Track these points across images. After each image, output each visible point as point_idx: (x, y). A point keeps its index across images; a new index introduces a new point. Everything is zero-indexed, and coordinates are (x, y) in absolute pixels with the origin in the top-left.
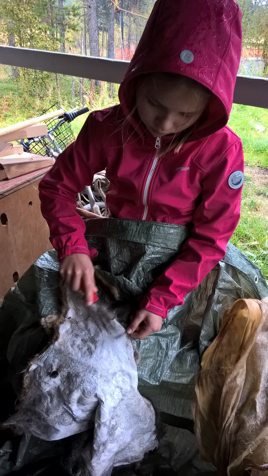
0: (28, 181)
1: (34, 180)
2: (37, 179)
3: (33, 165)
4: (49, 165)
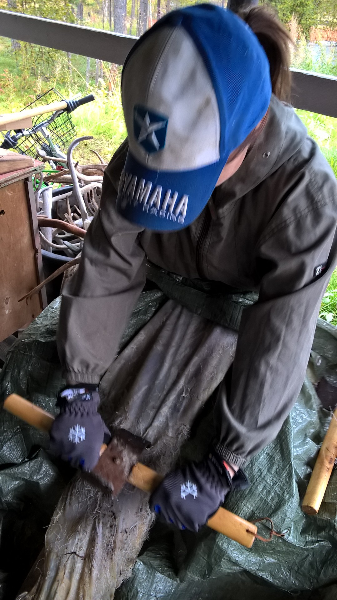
1: (6, 184)
2: (10, 182)
3: (5, 165)
4: (26, 165)
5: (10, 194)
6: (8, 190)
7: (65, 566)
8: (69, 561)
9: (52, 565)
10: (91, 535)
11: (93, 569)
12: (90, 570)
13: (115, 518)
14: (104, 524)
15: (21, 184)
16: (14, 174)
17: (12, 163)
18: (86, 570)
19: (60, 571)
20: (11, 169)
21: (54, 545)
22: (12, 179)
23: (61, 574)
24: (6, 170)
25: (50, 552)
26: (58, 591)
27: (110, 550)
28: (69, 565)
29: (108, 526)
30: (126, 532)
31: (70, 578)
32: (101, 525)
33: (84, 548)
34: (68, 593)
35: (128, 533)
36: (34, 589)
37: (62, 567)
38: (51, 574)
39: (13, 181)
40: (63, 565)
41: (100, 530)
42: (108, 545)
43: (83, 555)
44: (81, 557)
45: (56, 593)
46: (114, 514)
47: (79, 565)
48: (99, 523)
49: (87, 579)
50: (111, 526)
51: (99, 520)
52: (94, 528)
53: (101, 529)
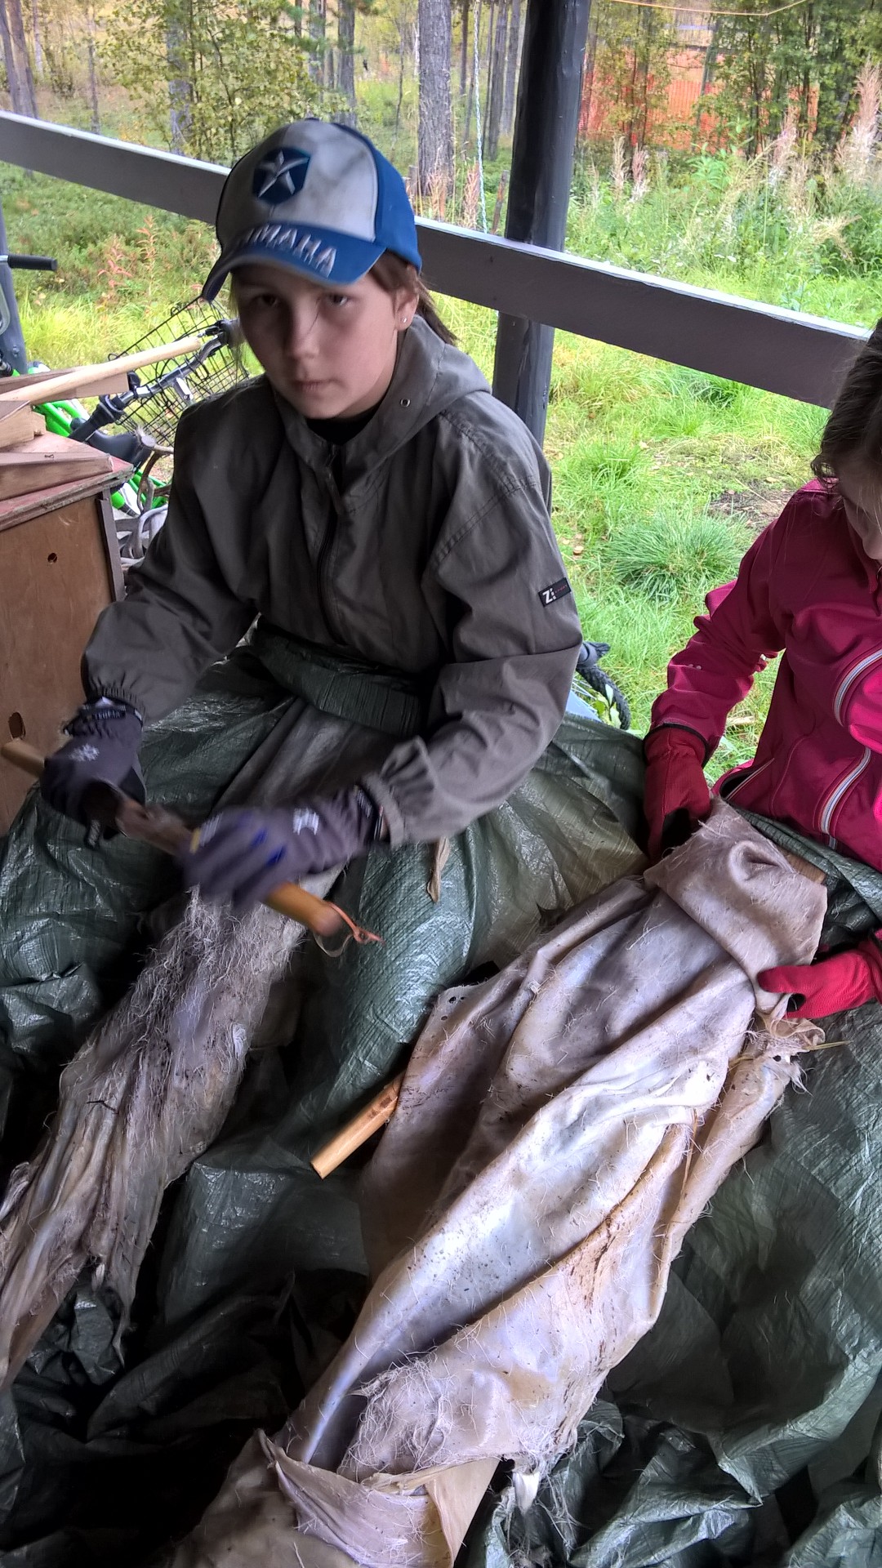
0: (42, 506)
1: (57, 505)
2: (64, 503)
3: (56, 470)
4: (97, 470)
5: (67, 524)
6: (63, 517)
7: (86, 1121)
8: (93, 1114)
9: (67, 1118)
10: (130, 1078)
11: (128, 1127)
12: (124, 1130)
13: (170, 1051)
14: (152, 1060)
15: (89, 506)
16: (73, 487)
17: (69, 466)
18: (118, 1130)
19: (78, 1127)
20: (69, 478)
21: (72, 1089)
22: (69, 496)
23: (79, 1132)
24: (57, 480)
25: (66, 1099)
26: (73, 1158)
27: (158, 1101)
28: (92, 1120)
29: (158, 1063)
30: (187, 1077)
31: (94, 1139)
32: (147, 1060)
33: (117, 1095)
34: (88, 1162)
35: (190, 1078)
36: (39, 1158)
37: (81, 1122)
38: (64, 1132)
39: (71, 500)
40: (83, 1119)
41: (144, 1067)
42: (155, 1094)
43: (116, 1107)
44: (114, 1110)
45: (70, 1159)
46: (168, 1044)
47: (109, 1121)
48: (144, 1058)
49: (119, 1143)
50: (163, 1064)
51: (144, 1053)
52: (136, 1065)
53: (146, 1066)
